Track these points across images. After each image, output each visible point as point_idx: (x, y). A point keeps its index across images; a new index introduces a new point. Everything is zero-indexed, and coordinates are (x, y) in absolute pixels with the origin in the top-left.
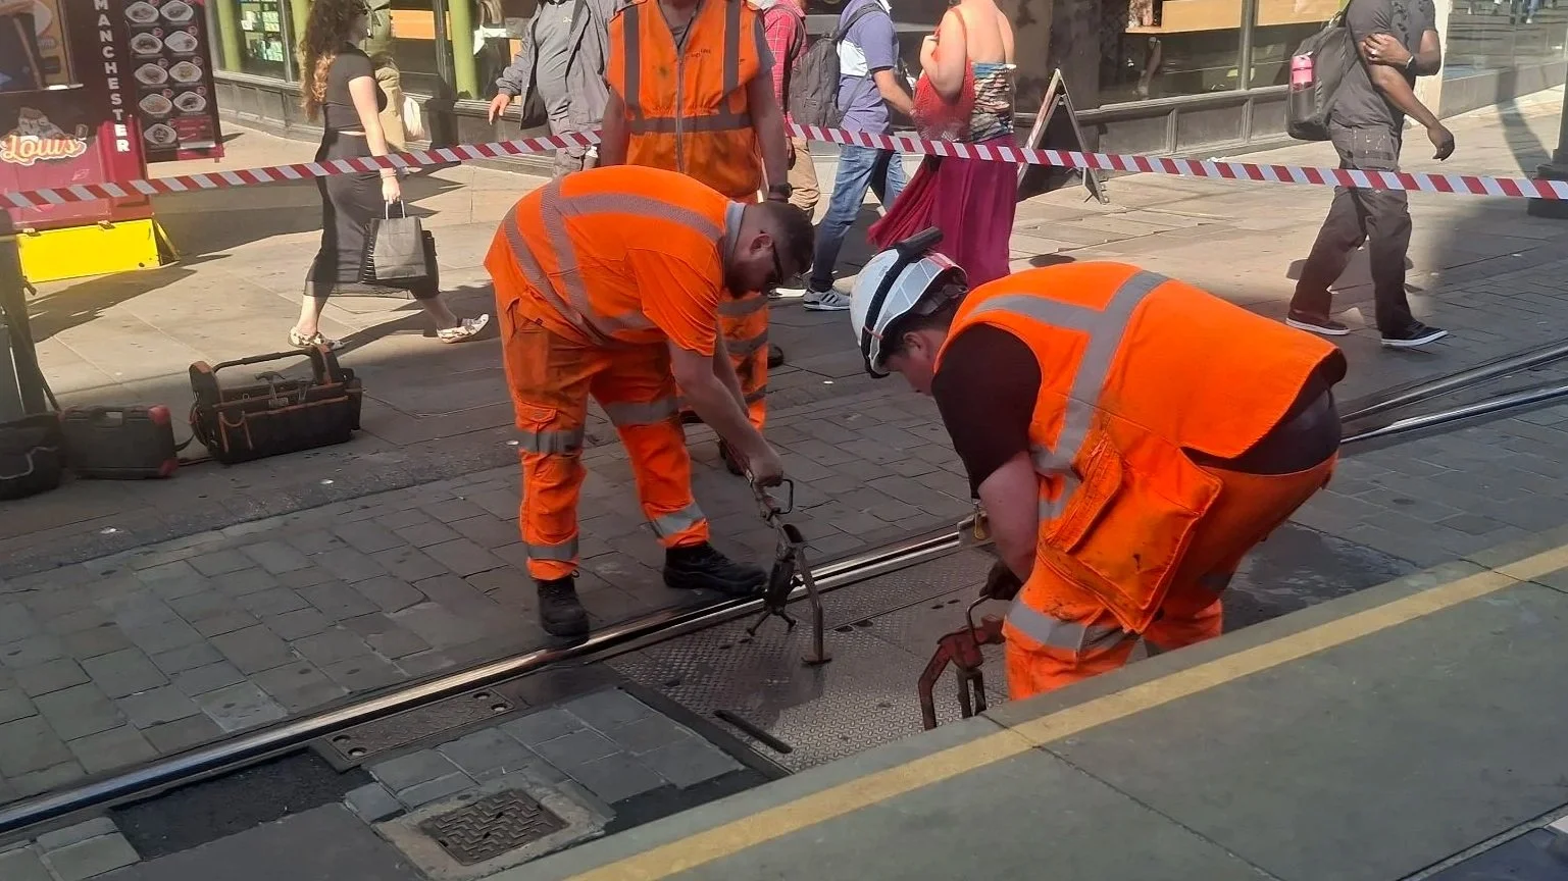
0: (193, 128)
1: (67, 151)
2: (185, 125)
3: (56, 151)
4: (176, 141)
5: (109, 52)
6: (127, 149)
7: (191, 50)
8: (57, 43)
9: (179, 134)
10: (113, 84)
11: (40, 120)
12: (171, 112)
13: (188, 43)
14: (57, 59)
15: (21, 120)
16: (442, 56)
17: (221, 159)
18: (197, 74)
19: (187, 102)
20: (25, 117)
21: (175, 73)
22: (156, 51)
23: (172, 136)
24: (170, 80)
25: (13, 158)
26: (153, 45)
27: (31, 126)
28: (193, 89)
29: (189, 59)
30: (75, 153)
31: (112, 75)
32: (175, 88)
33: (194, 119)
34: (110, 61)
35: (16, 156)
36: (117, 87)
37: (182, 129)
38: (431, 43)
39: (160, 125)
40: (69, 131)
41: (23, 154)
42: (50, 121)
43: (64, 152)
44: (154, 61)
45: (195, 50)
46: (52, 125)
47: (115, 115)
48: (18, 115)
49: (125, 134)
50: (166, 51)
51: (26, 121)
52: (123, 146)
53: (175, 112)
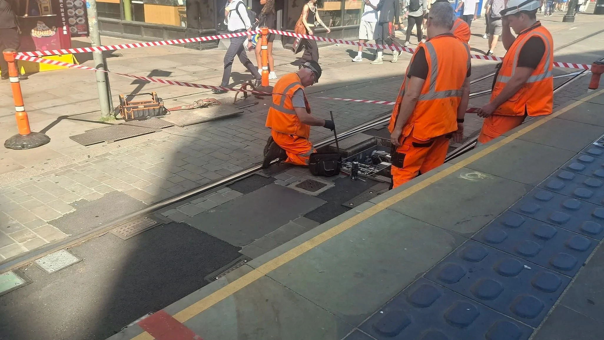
0: (81, 28)
1: (50, 34)
2: (79, 27)
3: (47, 34)
4: (77, 32)
5: (62, 5)
6: (66, 34)
7: (81, 5)
8: (48, 2)
9: (78, 29)
10: (63, 15)
11: (43, 25)
12: (76, 23)
13: (80, 3)
14: (48, 7)
15: (38, 24)
16: (121, 8)
17: (89, 37)
18: (83, 13)
19: (80, 21)
20: (39, 23)
21: (77, 12)
22: (72, 5)
23: (76, 30)
24: (76, 14)
25: (36, 36)
26: (71, 4)
27: (41, 26)
28: (81, 17)
29: (80, 8)
30: (52, 34)
31: (63, 12)
32: (77, 16)
33: (82, 26)
34: (62, 8)
35: (36, 35)
36: (64, 16)
37: (79, 28)
38: (119, 4)
39: (73, 27)
40: (50, 27)
41: (38, 34)
42: (46, 25)
43: (49, 34)
44: (71, 8)
45: (83, 6)
46: (46, 26)
47: (63, 24)
48: (37, 23)
49: (66, 29)
50: (74, 6)
51: (39, 25)
52: (65, 33)
53: (77, 23)
